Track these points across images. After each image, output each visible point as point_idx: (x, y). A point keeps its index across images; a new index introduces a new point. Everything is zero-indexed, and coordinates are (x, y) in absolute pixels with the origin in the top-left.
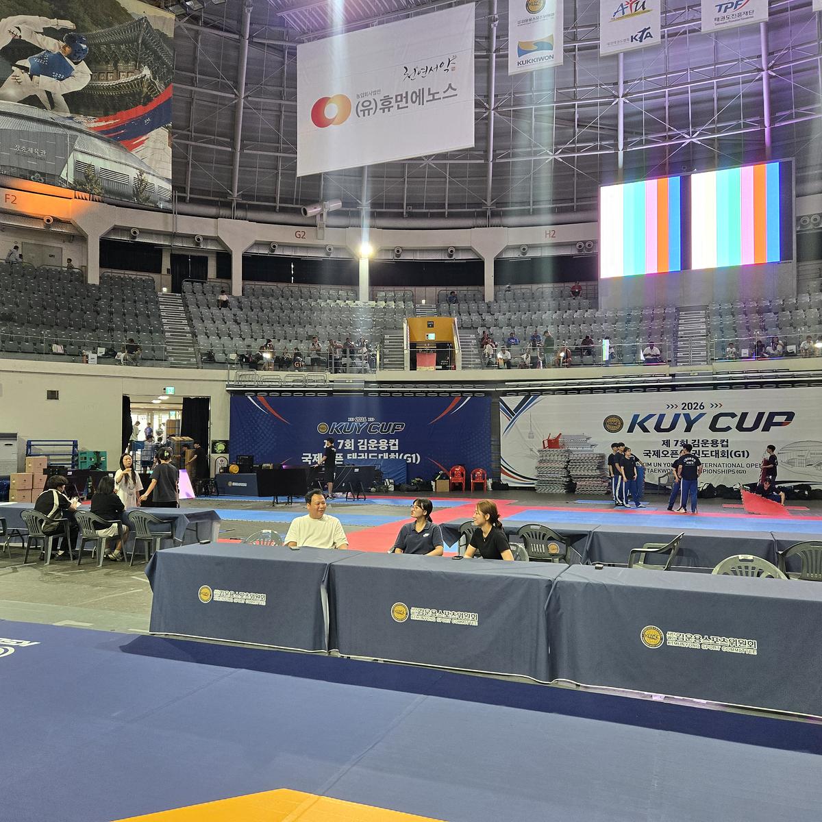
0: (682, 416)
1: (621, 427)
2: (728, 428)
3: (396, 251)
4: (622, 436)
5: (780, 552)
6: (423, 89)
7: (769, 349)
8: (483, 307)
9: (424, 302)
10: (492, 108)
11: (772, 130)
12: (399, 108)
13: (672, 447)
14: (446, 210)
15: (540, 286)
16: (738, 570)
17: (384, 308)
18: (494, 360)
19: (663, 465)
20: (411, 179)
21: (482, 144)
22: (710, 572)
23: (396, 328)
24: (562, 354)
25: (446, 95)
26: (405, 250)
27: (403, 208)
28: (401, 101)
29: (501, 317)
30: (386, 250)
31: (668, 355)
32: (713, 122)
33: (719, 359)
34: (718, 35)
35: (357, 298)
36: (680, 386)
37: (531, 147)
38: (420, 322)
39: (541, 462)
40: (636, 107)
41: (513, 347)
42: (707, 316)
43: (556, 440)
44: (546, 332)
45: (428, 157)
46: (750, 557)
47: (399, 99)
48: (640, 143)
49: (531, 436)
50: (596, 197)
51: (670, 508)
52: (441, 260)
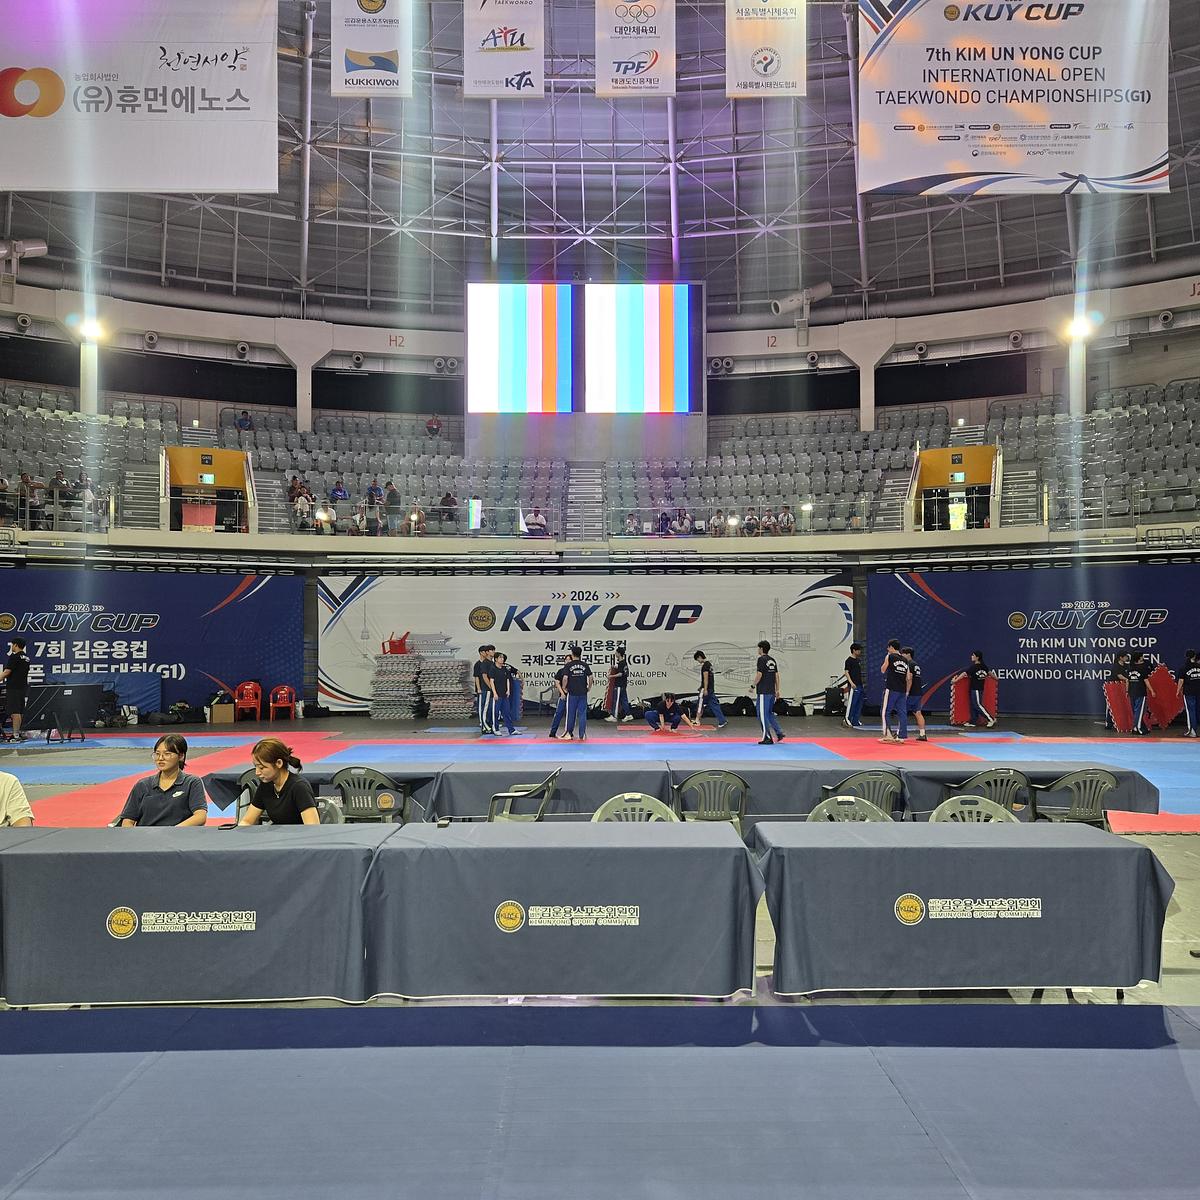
0: (571, 609)
1: (493, 623)
2: (627, 626)
3: (147, 336)
4: (493, 636)
5: (676, 787)
6: (193, 88)
7: (675, 524)
8: (294, 439)
9: (196, 423)
10: (308, 138)
11: (680, 241)
12: (150, 109)
13: (559, 652)
14: (235, 284)
15: (382, 415)
16: (623, 814)
17: (125, 427)
18: (310, 521)
19: (546, 675)
20: (173, 227)
21: (292, 191)
22: (589, 819)
23: (147, 461)
24: (414, 517)
25: (231, 104)
26: (163, 338)
27: (160, 271)
28: (155, 99)
29: (322, 457)
30: (128, 334)
31: (555, 526)
32: (611, 219)
33: (617, 535)
34: (618, 103)
35: (75, 406)
36: (569, 568)
37: (366, 208)
38: (188, 454)
39: (379, 673)
40: (514, 178)
41: (339, 503)
42: (604, 477)
43: (402, 641)
44: (389, 484)
45: (204, 196)
46: (638, 796)
47: (151, 95)
48: (519, 231)
49: (365, 636)
50: (462, 297)
51: (553, 735)
52: (226, 360)
